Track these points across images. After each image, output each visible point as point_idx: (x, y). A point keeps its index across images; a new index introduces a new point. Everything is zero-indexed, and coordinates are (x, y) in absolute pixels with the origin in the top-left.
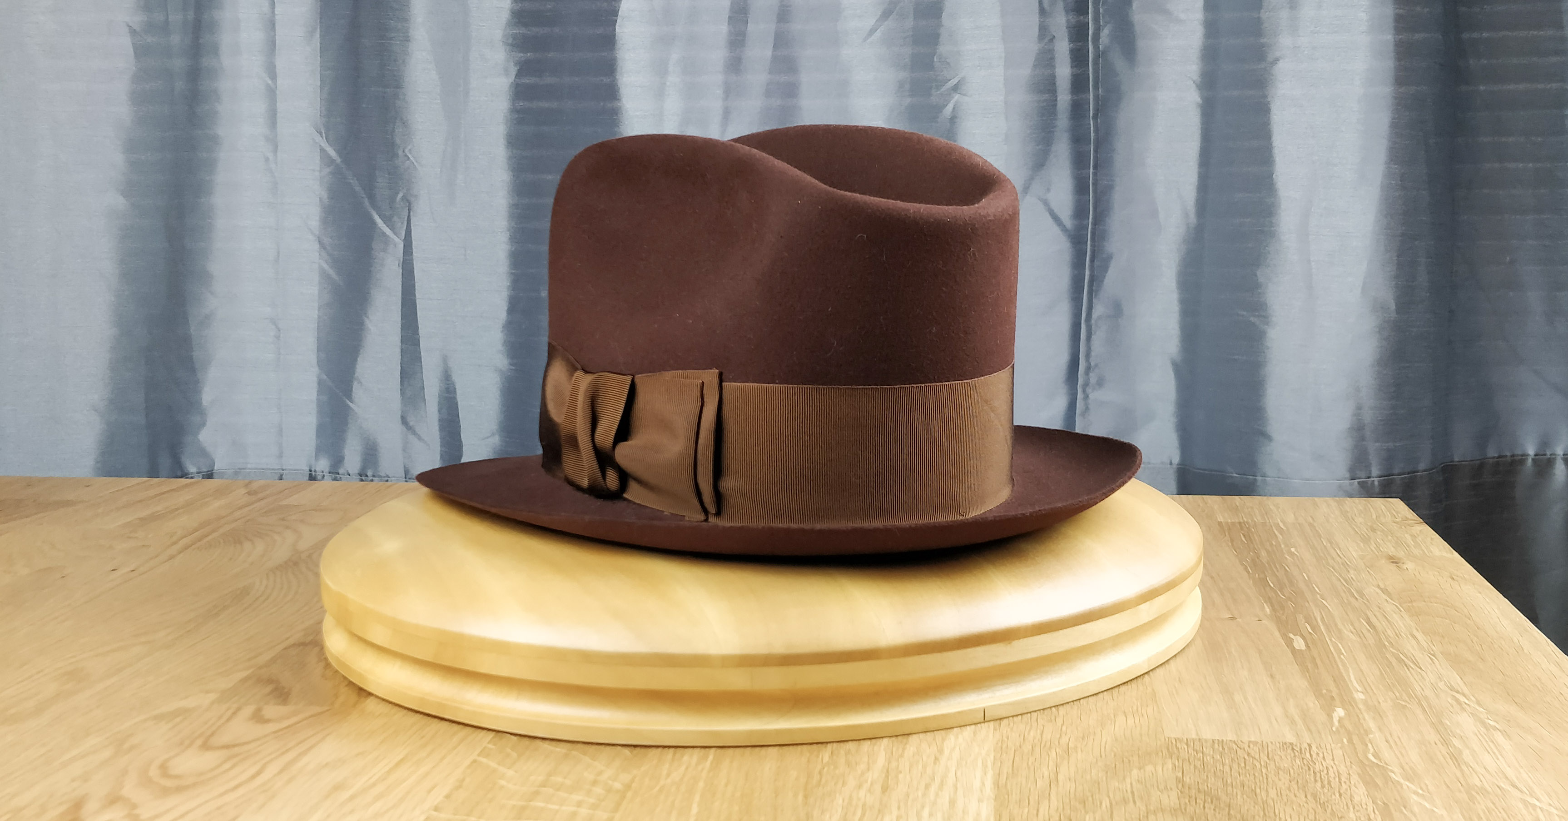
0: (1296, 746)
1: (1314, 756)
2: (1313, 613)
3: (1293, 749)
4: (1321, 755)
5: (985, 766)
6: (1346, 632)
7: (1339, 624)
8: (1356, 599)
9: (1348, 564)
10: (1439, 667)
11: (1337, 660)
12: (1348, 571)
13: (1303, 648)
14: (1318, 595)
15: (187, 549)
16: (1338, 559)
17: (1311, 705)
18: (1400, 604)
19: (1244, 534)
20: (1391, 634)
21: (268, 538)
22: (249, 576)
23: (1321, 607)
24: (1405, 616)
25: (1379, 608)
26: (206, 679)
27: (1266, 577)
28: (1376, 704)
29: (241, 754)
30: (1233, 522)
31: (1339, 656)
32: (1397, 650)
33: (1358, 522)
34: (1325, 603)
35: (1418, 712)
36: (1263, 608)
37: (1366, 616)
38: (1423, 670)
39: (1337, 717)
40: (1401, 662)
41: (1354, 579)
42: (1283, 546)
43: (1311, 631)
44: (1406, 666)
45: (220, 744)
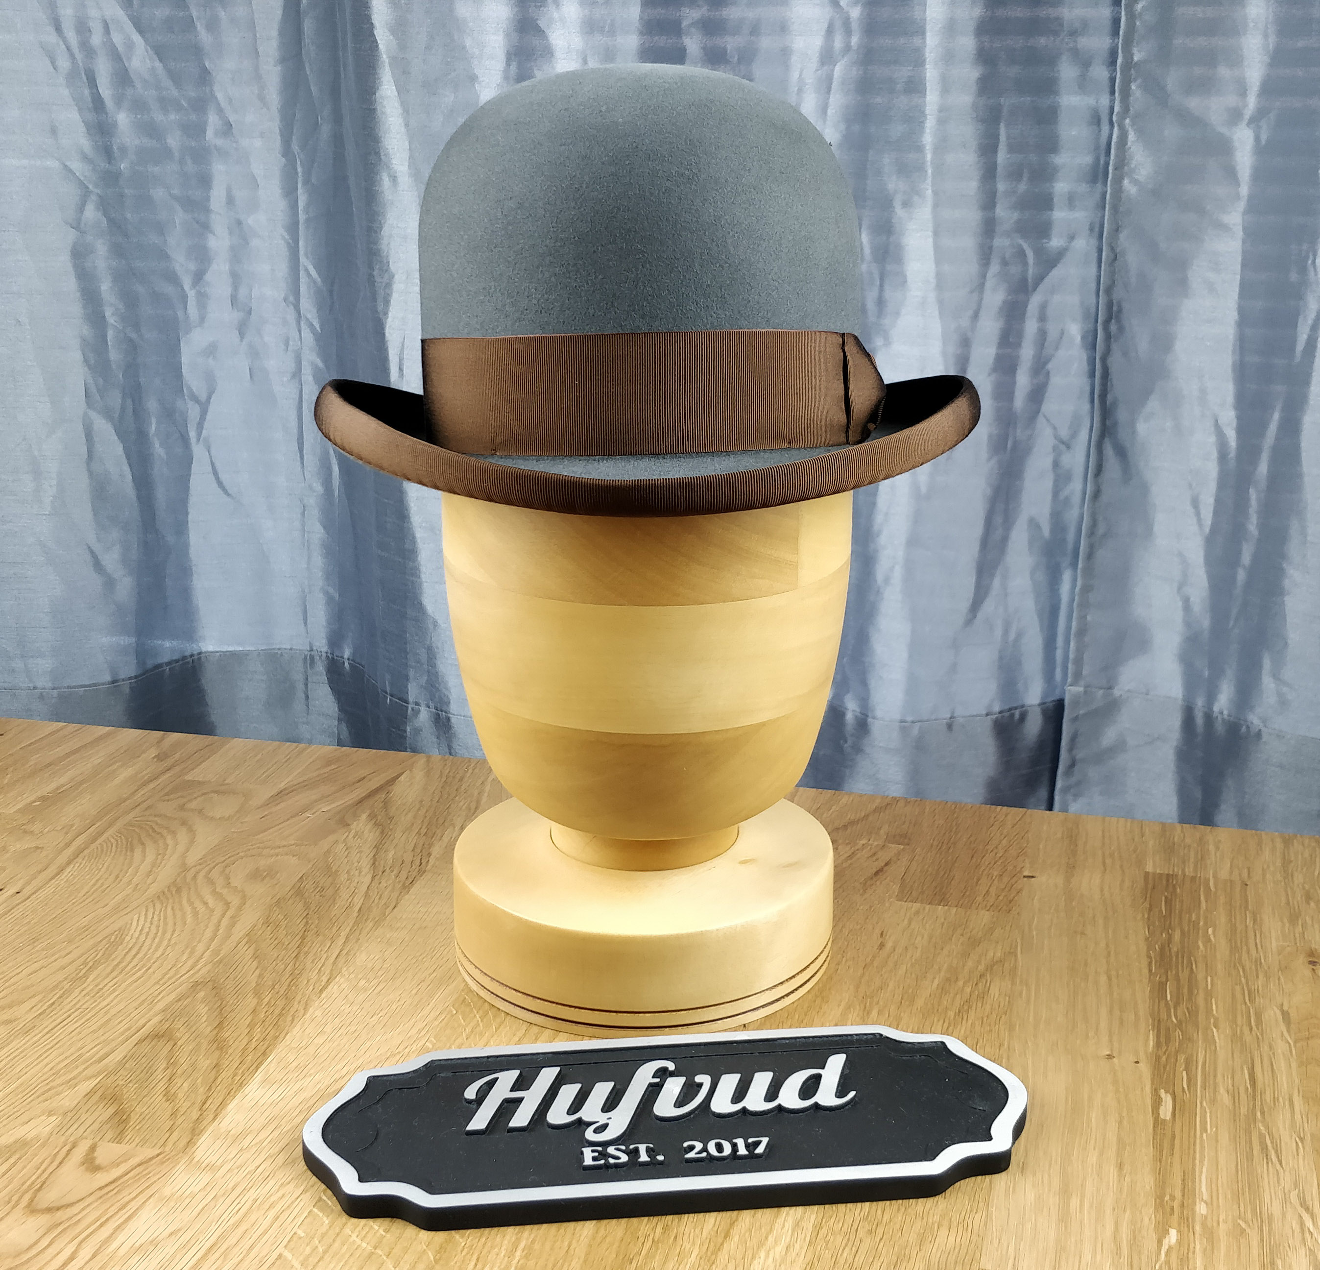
2: (1197, 1054)
6: (1222, 1090)
7: (1219, 1076)
8: (1251, 1029)
9: (1261, 963)
10: (1301, 1161)
11: (1198, 1141)
12: (1257, 977)
13: (1168, 1117)
14: (1212, 1020)
15: (77, 856)
16: (1253, 952)
17: (1146, 1220)
18: (1295, 1042)
19: (1166, 898)
20: (1268, 1097)
21: (161, 842)
22: (129, 910)
23: (1210, 1041)
24: (1294, 1065)
25: (1271, 1047)
26: (53, 1091)
27: (1167, 980)
28: (1215, 1224)
29: (61, 1223)
30: (1161, 874)
31: (1201, 1135)
32: (1267, 1127)
33: (1296, 882)
34: (1215, 1033)
35: (1255, 1242)
36: (1147, 1040)
37: (1252, 1060)
38: (1282, 1166)
39: (1167, 1247)
40: (1264, 1148)
41: (1260, 992)
42: (1201, 923)
43: (1185, 1086)
44: (1267, 1159)
45: (45, 1206)
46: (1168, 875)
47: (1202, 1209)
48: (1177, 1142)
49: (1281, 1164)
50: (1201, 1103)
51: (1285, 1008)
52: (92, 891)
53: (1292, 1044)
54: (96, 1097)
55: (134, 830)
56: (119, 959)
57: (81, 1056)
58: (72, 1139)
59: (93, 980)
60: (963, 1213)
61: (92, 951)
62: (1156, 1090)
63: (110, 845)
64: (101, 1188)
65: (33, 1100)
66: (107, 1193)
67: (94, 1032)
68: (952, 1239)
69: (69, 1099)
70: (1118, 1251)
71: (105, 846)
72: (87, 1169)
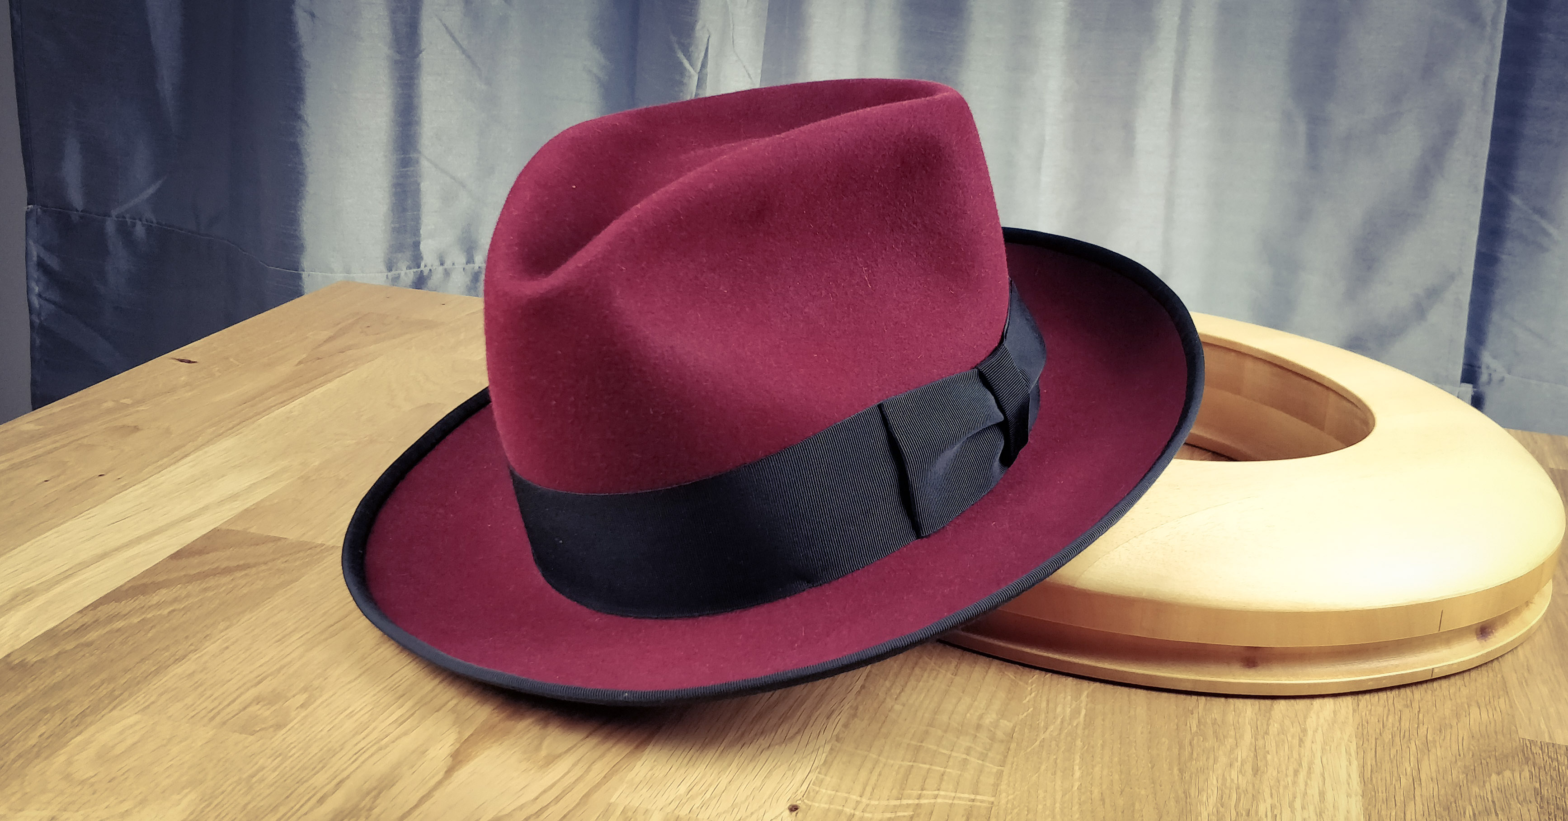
5: (1348, 753)
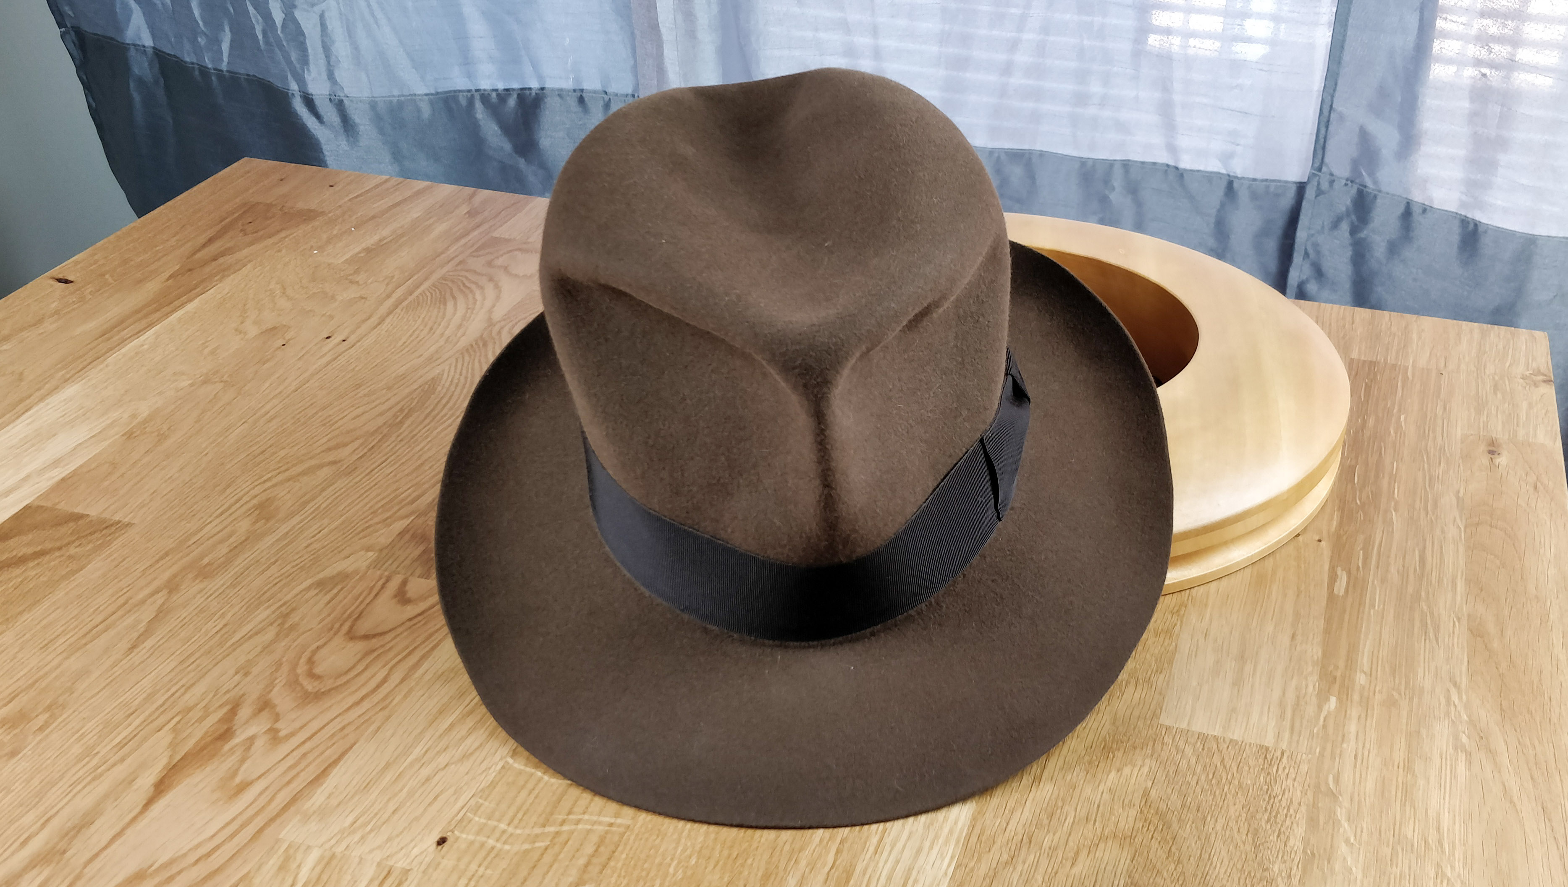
0: (1271, 752)
1: (1280, 772)
2: (1376, 534)
3: (1266, 757)
4: (1287, 771)
6: (1393, 569)
7: (1393, 556)
8: (1427, 513)
9: (1445, 450)
10: (1456, 640)
11: (1365, 617)
12: (1440, 464)
13: (1342, 593)
14: (1393, 504)
15: (397, 307)
16: (1439, 441)
17: (1311, 688)
18: (1466, 527)
19: (1366, 384)
20: (1434, 580)
21: (470, 296)
22: (441, 360)
23: (1388, 523)
24: (1461, 549)
25: (1443, 532)
26: (371, 529)
27: (1357, 463)
28: (1371, 694)
29: (376, 649)
30: (1364, 361)
31: (1370, 610)
32: (1429, 607)
33: (1487, 372)
34: (1394, 516)
35: (1404, 713)
36: (1332, 519)
37: (1425, 541)
38: (1438, 644)
39: (1326, 713)
40: (1424, 625)
41: (1440, 478)
42: (1395, 410)
43: (1360, 565)
44: (1425, 635)
45: (363, 633)
46: (1371, 362)
47: (1361, 679)
48: (1347, 617)
49: (1437, 640)
50: (1373, 582)
51: (1461, 494)
52: (409, 341)
53: (1462, 529)
54: (407, 537)
55: (447, 285)
56: (432, 407)
57: (396, 497)
58: (386, 573)
59: (409, 426)
60: (1149, 673)
61: (407, 400)
62: (1333, 568)
63: (425, 297)
64: (410, 619)
65: (354, 537)
66: (414, 625)
67: (407, 475)
68: (1137, 695)
69: (384, 536)
70: (1282, 716)
71: (421, 299)
72: (399, 601)
